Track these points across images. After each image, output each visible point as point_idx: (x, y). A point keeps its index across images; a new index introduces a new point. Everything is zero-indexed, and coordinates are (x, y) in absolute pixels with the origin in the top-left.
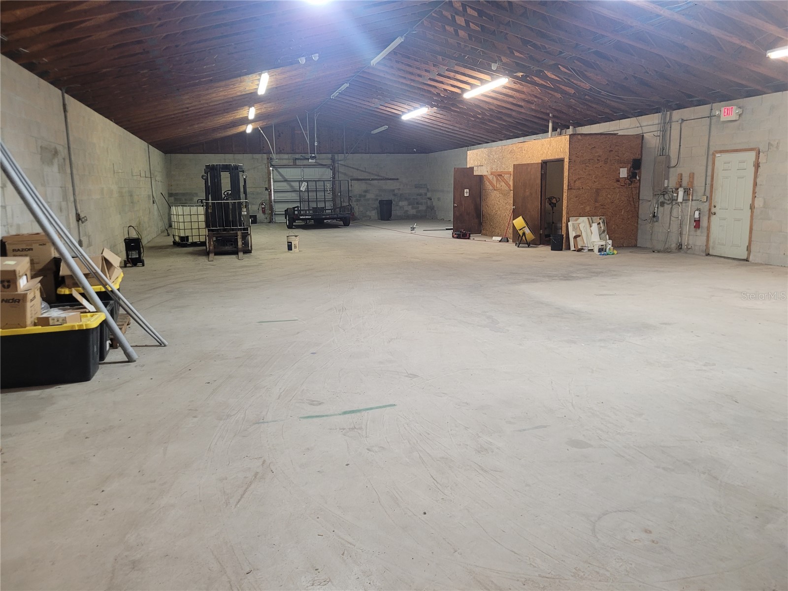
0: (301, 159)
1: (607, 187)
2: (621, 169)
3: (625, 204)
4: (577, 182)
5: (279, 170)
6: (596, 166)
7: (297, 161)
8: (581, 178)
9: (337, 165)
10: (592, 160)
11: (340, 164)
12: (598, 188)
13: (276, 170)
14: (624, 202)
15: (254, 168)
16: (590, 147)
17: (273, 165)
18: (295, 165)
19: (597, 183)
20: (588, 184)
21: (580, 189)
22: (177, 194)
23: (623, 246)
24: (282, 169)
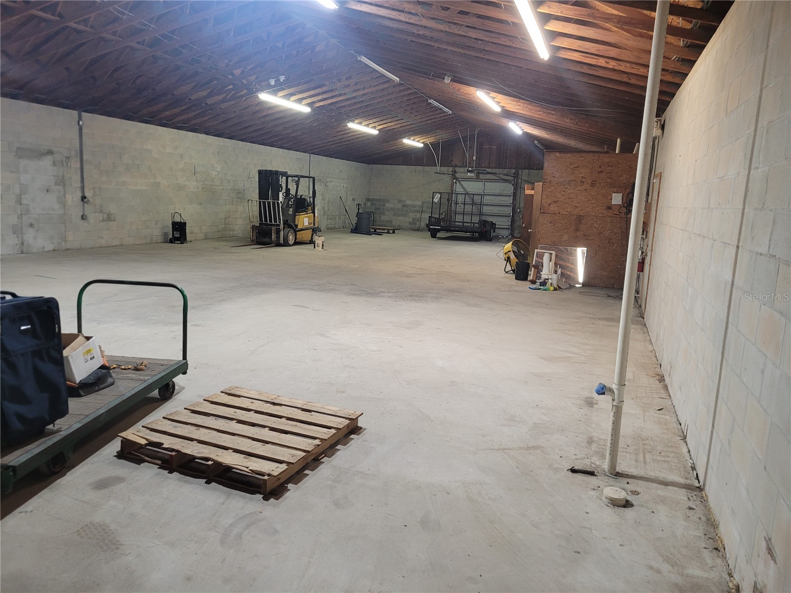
0: (484, 173)
1: (594, 214)
2: (613, 194)
3: (619, 236)
4: (551, 205)
5: (462, 182)
6: (578, 189)
7: (480, 175)
8: (558, 201)
9: (520, 181)
10: (574, 181)
11: (524, 180)
12: (581, 215)
13: (459, 182)
14: (618, 234)
15: (440, 180)
16: (572, 167)
17: (456, 178)
18: (478, 178)
19: (580, 209)
20: (566, 209)
21: (555, 214)
22: (373, 200)
23: (614, 288)
24: (464, 182)
